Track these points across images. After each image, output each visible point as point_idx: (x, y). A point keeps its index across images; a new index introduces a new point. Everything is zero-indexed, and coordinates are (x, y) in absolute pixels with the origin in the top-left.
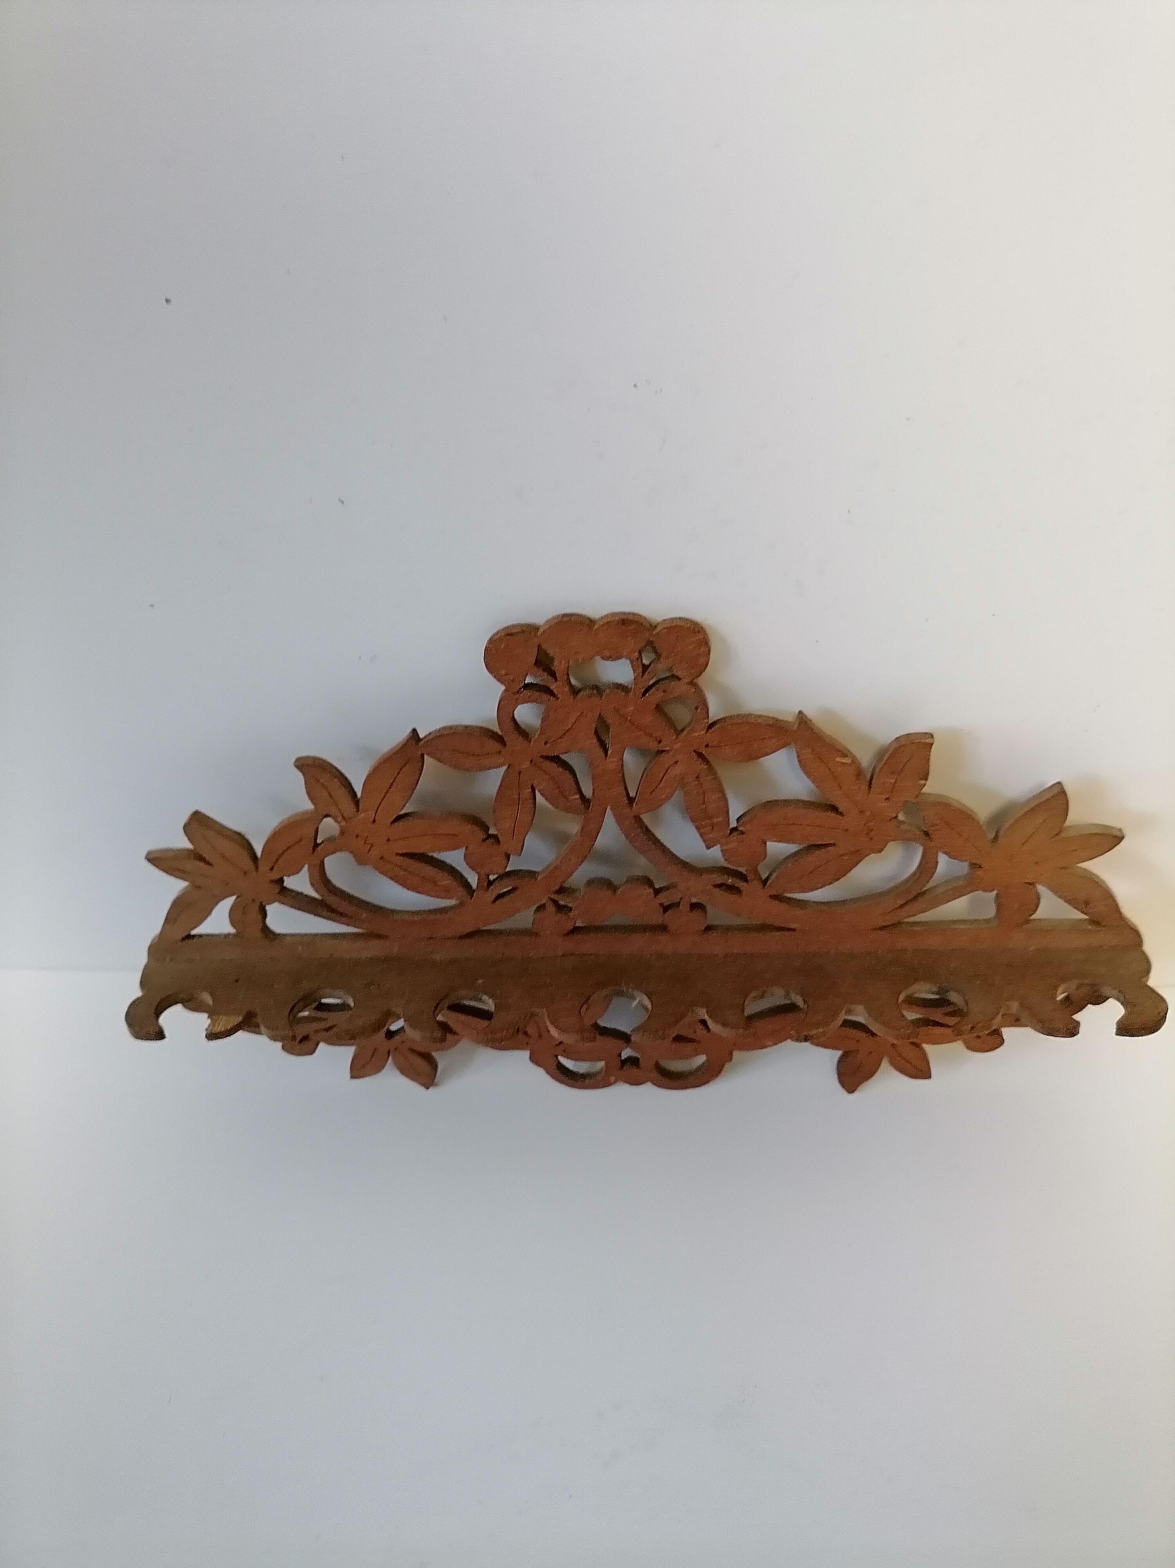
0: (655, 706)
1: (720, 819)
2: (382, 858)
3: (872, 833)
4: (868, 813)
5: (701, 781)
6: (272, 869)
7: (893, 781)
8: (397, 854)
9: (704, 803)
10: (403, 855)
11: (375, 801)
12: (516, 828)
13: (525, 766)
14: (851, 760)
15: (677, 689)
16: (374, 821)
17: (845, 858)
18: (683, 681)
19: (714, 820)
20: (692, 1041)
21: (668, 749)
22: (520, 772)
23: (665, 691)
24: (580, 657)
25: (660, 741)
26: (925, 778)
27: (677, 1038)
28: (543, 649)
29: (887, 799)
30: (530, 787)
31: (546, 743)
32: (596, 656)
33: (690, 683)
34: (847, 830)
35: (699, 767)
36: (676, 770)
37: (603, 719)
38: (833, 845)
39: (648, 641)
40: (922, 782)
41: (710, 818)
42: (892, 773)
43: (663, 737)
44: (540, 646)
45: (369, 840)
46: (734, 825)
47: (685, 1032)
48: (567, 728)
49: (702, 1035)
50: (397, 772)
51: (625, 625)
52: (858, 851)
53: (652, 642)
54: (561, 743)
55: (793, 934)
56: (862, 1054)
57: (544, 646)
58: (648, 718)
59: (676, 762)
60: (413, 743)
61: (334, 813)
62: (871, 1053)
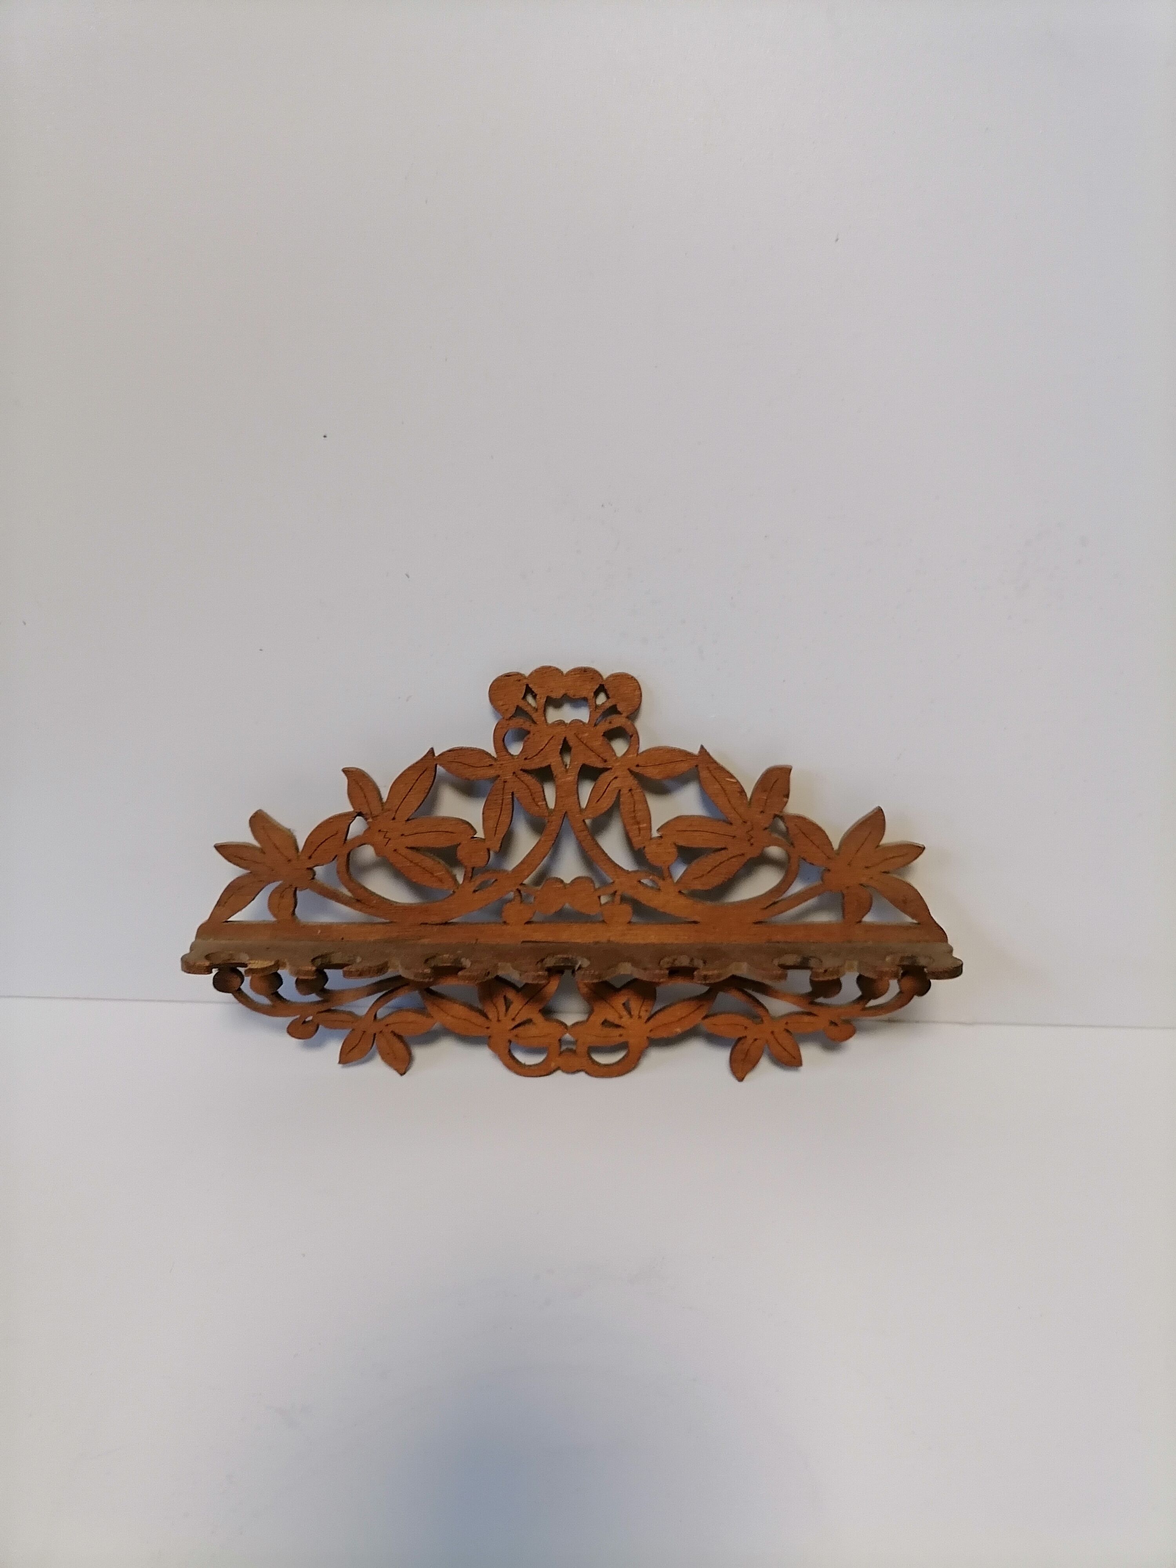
0: (602, 734)
1: (645, 825)
2: (395, 850)
3: (752, 841)
4: (749, 823)
5: (633, 793)
6: (310, 857)
7: (765, 798)
8: (407, 848)
9: (634, 811)
10: (412, 848)
11: (397, 802)
12: (498, 828)
13: (509, 777)
14: (735, 781)
15: (618, 721)
16: (394, 819)
17: (733, 860)
18: (623, 715)
19: (641, 826)
20: (618, 1026)
21: (610, 767)
22: (505, 782)
23: (610, 723)
24: (554, 695)
25: (605, 761)
26: (787, 796)
27: (606, 1023)
28: (529, 688)
29: (762, 812)
30: (511, 794)
31: (526, 759)
32: (565, 695)
33: (628, 717)
34: (734, 837)
35: (632, 782)
36: (616, 784)
37: (567, 742)
38: (724, 849)
39: (600, 685)
40: (785, 799)
41: (638, 823)
42: (765, 791)
43: (607, 758)
44: (527, 685)
45: (388, 835)
46: (655, 834)
47: (612, 1017)
48: (541, 748)
49: (625, 1020)
50: (416, 779)
51: (586, 673)
52: (743, 854)
53: (603, 685)
54: (537, 759)
55: (696, 926)
56: (750, 1040)
57: (530, 686)
58: (598, 743)
59: (616, 778)
60: (430, 756)
61: (365, 811)
62: (756, 1040)
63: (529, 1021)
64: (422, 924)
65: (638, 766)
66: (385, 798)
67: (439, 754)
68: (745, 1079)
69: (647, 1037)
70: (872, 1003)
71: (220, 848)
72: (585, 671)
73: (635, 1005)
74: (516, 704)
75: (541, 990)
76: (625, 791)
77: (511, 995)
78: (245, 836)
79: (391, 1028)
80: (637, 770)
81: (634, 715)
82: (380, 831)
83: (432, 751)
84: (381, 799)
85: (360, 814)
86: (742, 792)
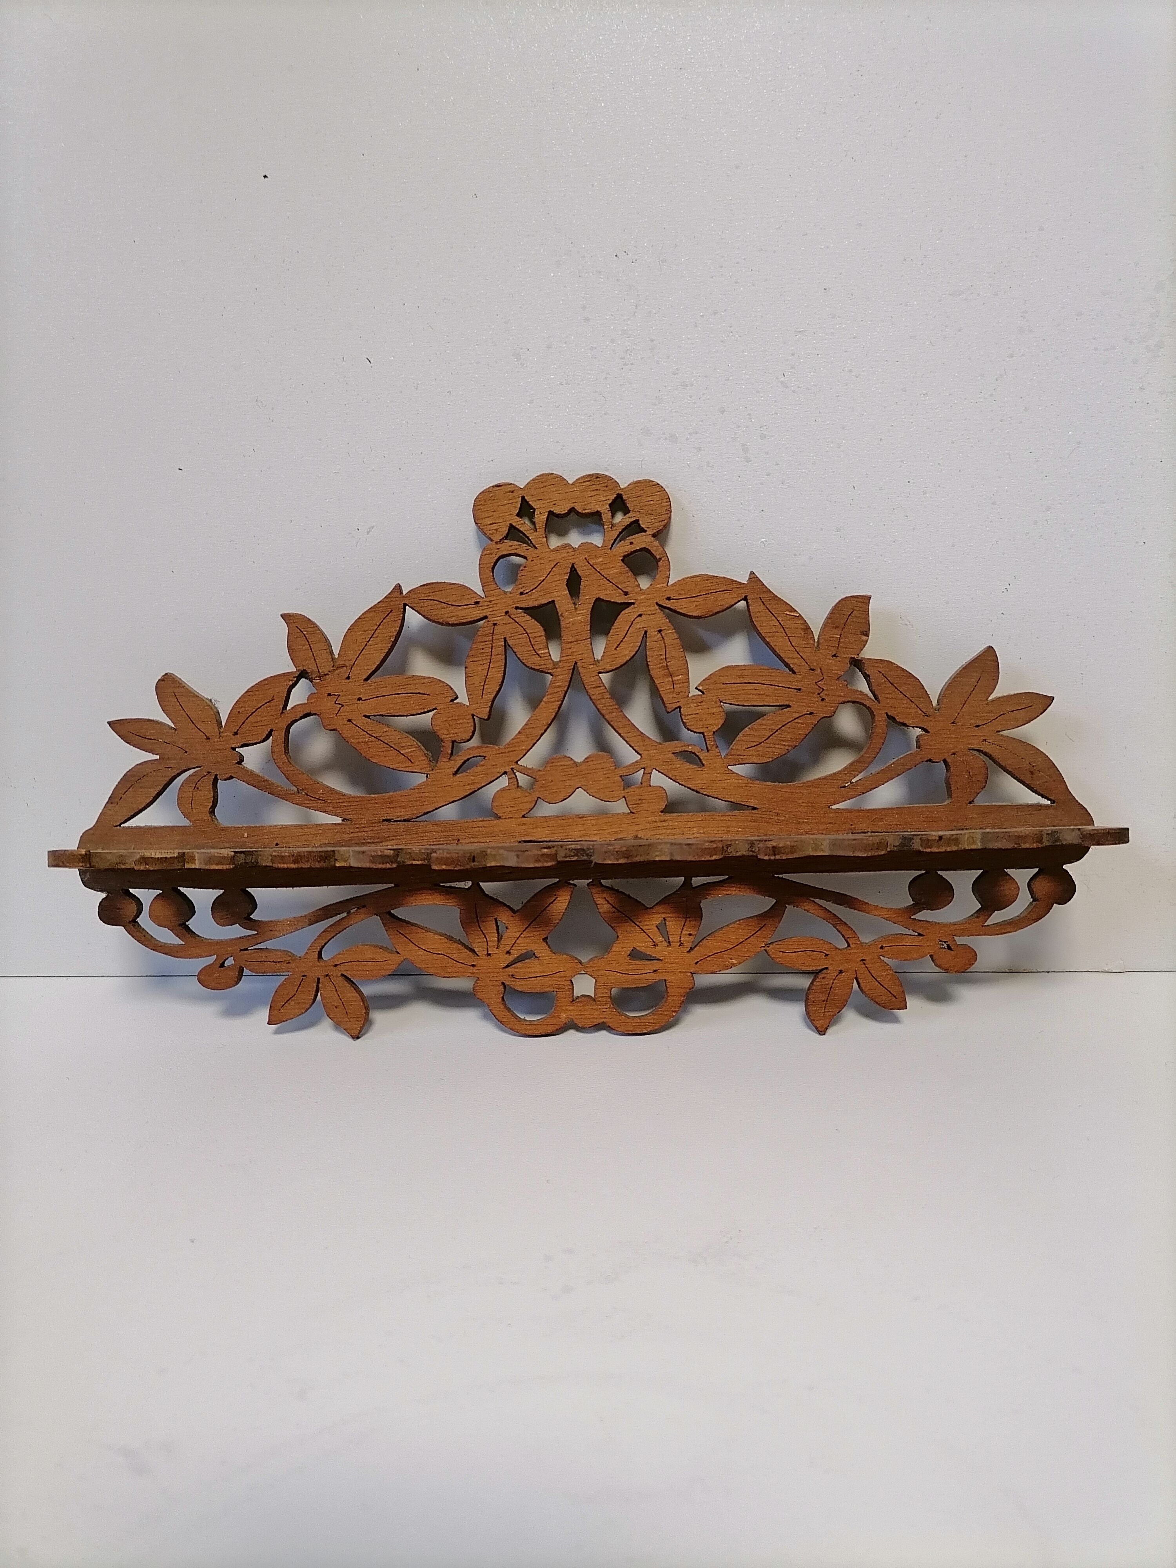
2: (349, 720)
3: (823, 693)
4: (818, 671)
5: (663, 635)
6: (236, 735)
7: (838, 637)
8: (365, 714)
9: (666, 659)
10: (371, 715)
11: (352, 655)
12: (485, 687)
13: (500, 618)
14: (798, 615)
15: (640, 541)
16: (348, 678)
17: (800, 721)
18: (648, 533)
19: (675, 678)
20: (650, 958)
21: (633, 601)
22: (495, 624)
23: (631, 543)
24: (557, 510)
25: (626, 594)
26: (867, 634)
27: (635, 955)
28: (526, 500)
29: (834, 656)
30: (503, 640)
31: (522, 594)
32: (572, 510)
33: (654, 536)
34: (800, 690)
35: (660, 619)
36: (640, 624)
37: (575, 570)
38: (787, 705)
39: (618, 494)
40: (864, 638)
41: (671, 675)
42: (836, 627)
43: (629, 589)
44: (523, 498)
45: (341, 700)
46: (694, 692)
47: (642, 944)
48: (542, 579)
49: (662, 950)
50: (378, 624)
51: (597, 481)
52: (812, 711)
53: (621, 495)
54: (535, 594)
55: (756, 814)
56: (832, 973)
57: (526, 498)
58: (617, 569)
59: (640, 615)
60: (397, 594)
61: (311, 667)
62: (841, 972)
63: (529, 955)
64: (384, 820)
65: (669, 599)
66: (336, 652)
67: (407, 592)
68: (829, 1031)
69: (692, 973)
70: (997, 917)
71: (114, 725)
72: (597, 478)
73: (674, 926)
74: (508, 523)
75: (545, 909)
76: (652, 632)
77: (504, 917)
78: (151, 710)
79: (342, 969)
80: (668, 604)
81: (661, 534)
82: (329, 695)
83: (398, 588)
84: (331, 653)
85: (303, 674)
86: (807, 629)
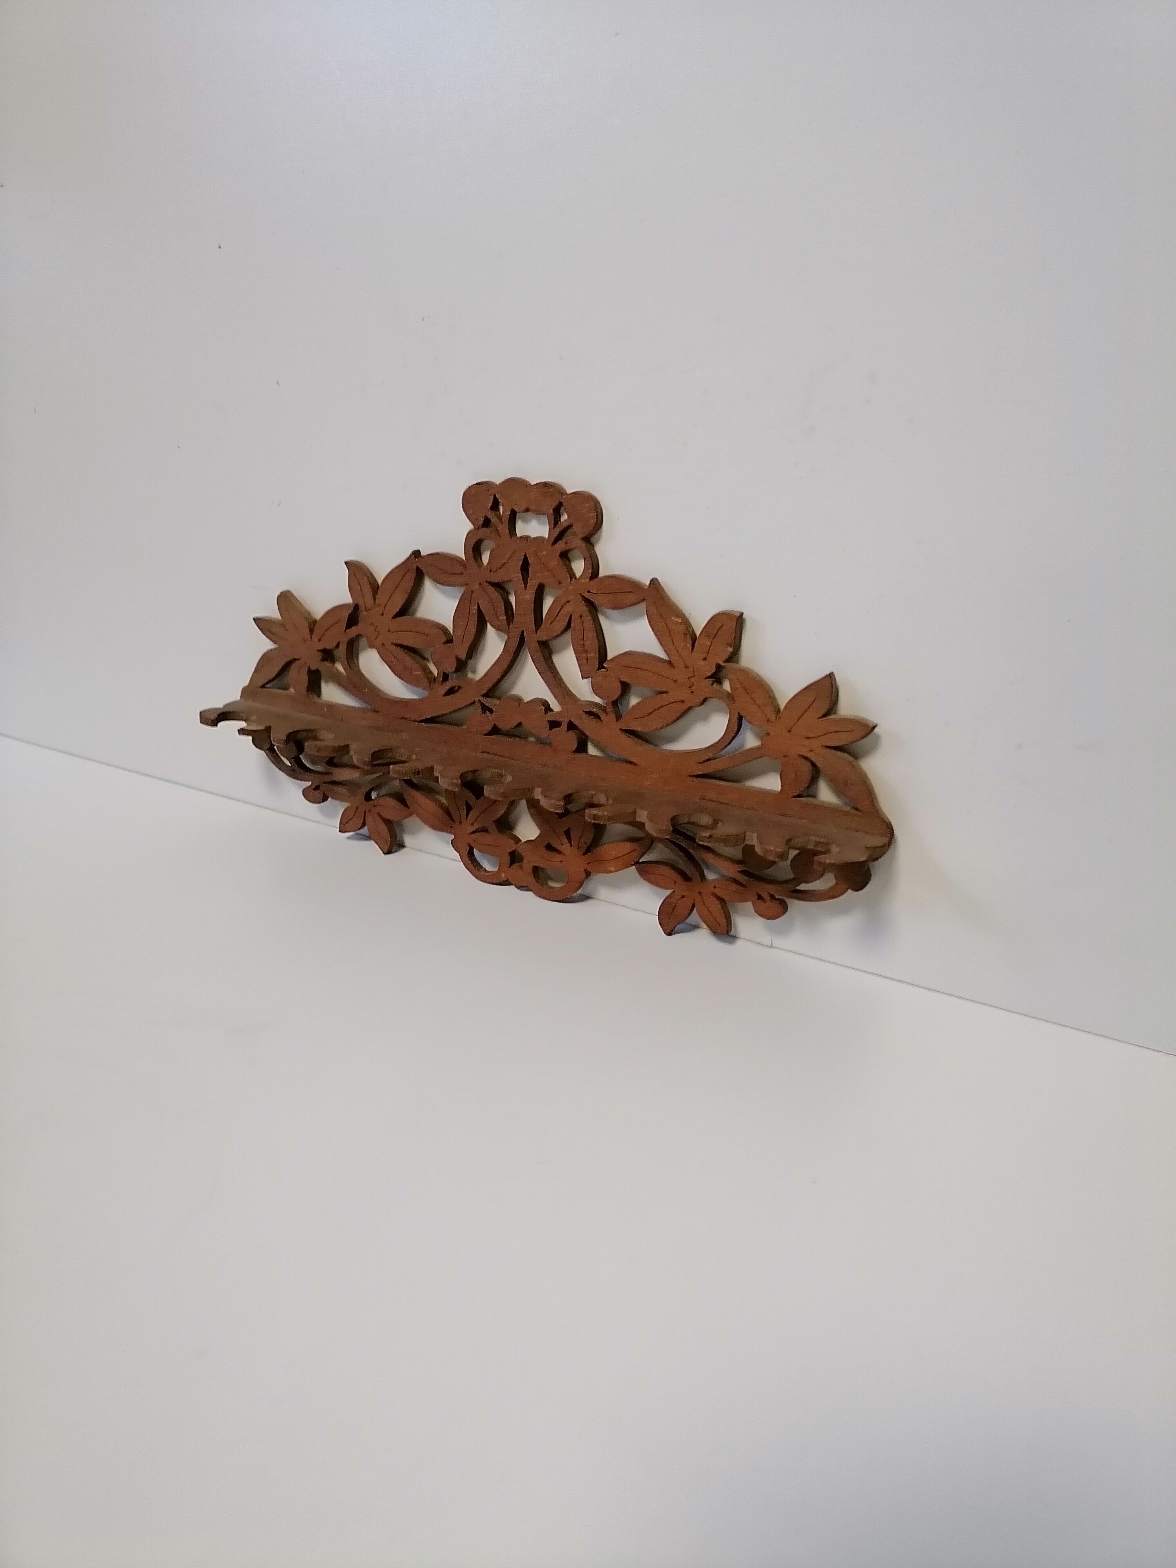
0: (561, 552)
1: (592, 654)
2: (383, 644)
3: (693, 688)
4: (691, 669)
5: (583, 620)
6: (320, 640)
7: (709, 644)
8: (393, 644)
9: (583, 639)
10: (396, 645)
11: (385, 599)
12: (465, 637)
13: (476, 587)
14: (685, 619)
15: (574, 542)
16: (383, 614)
17: (673, 705)
18: (579, 536)
19: (587, 656)
20: (559, 852)
21: (563, 589)
22: (472, 593)
23: (566, 543)
24: (519, 508)
25: (560, 583)
26: (732, 646)
27: (549, 847)
28: (497, 498)
29: (705, 659)
30: (476, 606)
31: (492, 571)
32: (530, 507)
33: (583, 539)
34: (676, 681)
35: (583, 608)
36: (568, 608)
37: (527, 560)
38: (666, 692)
39: (560, 502)
40: (730, 649)
41: (586, 652)
42: (709, 638)
43: (563, 579)
44: (495, 496)
45: (378, 629)
47: (554, 841)
48: (507, 561)
49: (566, 848)
50: (401, 578)
51: (550, 488)
52: (683, 701)
53: (563, 502)
54: (502, 573)
55: (636, 769)
56: (678, 896)
57: (499, 496)
58: (555, 562)
59: (569, 602)
60: (416, 556)
61: (361, 603)
62: (683, 897)
65: (589, 592)
67: (424, 555)
68: (674, 936)
69: (585, 869)
71: (258, 621)
72: (549, 486)
73: (575, 834)
74: (484, 515)
76: (576, 617)
78: (272, 612)
79: (377, 809)
80: (587, 595)
81: (592, 537)
82: (372, 624)
83: (417, 551)
85: (357, 606)
86: (692, 631)
